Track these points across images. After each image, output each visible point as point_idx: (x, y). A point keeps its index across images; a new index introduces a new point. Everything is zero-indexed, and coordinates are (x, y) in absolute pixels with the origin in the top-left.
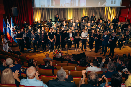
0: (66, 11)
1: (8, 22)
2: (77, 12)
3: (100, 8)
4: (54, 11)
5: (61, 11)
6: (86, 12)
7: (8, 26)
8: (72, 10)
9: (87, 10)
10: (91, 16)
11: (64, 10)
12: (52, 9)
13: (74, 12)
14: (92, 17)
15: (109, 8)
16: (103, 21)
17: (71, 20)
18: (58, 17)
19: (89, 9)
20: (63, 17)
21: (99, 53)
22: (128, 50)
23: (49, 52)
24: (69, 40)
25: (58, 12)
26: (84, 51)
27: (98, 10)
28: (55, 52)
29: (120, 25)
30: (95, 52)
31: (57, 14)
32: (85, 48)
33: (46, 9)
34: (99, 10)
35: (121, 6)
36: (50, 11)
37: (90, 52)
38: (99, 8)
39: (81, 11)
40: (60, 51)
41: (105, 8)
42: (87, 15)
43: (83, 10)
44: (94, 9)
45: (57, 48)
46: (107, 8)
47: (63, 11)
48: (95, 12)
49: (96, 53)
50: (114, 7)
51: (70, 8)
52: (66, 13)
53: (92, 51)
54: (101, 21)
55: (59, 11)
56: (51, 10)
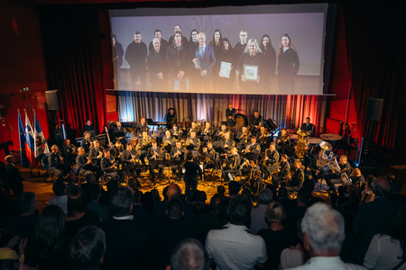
0: (194, 100)
1: (27, 122)
2: (217, 104)
3: (275, 96)
4: (164, 99)
5: (181, 100)
7: (29, 130)
8: (207, 98)
11: (190, 98)
12: (160, 95)
13: (210, 102)
15: (296, 96)
27: (271, 100)
33: (146, 94)
36: (156, 99)
38: (273, 97)
41: (286, 96)
43: (232, 98)
46: (292, 96)
47: (186, 101)
48: (262, 106)
51: (201, 95)
52: (194, 105)
55: (176, 100)
56: (158, 97)
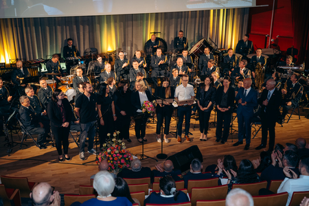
0: (98, 26)
2: (130, 29)
3: (196, 11)
4: (59, 28)
5: (81, 27)
6: (156, 26)
8: (115, 22)
9: (159, 22)
10: (172, 37)
11: (92, 23)
12: (53, 21)
13: (120, 27)
14: (177, 39)
15: (219, 11)
16: (211, 49)
17: (121, 54)
18: (74, 47)
19: (165, 18)
20: (87, 47)
21: (230, 142)
22: (302, 125)
23: (83, 159)
24: (139, 111)
25: (71, 31)
26: (187, 141)
27: (189, 19)
28: (109, 154)
29: (262, 58)
30: (217, 141)
31: (69, 37)
32: (187, 132)
33: (32, 22)
34: (193, 20)
35: (255, 6)
36: (48, 28)
37: (204, 142)
38: (194, 13)
39: (142, 25)
40: (121, 149)
41: (208, 11)
42: (159, 36)
43: (147, 20)
44: (178, 18)
45: (114, 140)
46: (214, 11)
47: (87, 27)
48: (183, 25)
49: (223, 143)
50: (234, 9)
51: (108, 17)
52: (98, 32)
53: (208, 139)
54: (207, 50)
55: (75, 27)
56: (49, 25)
